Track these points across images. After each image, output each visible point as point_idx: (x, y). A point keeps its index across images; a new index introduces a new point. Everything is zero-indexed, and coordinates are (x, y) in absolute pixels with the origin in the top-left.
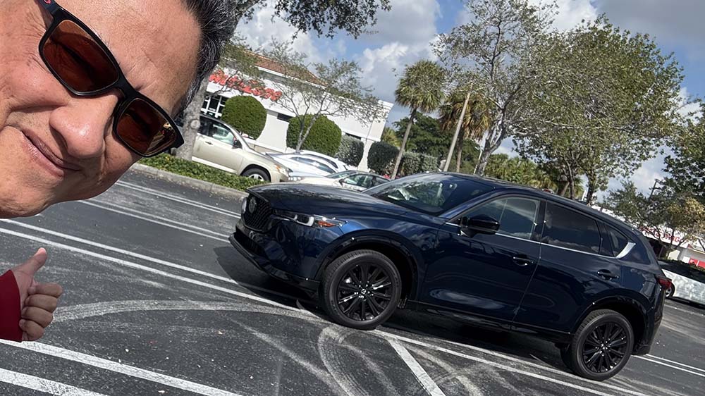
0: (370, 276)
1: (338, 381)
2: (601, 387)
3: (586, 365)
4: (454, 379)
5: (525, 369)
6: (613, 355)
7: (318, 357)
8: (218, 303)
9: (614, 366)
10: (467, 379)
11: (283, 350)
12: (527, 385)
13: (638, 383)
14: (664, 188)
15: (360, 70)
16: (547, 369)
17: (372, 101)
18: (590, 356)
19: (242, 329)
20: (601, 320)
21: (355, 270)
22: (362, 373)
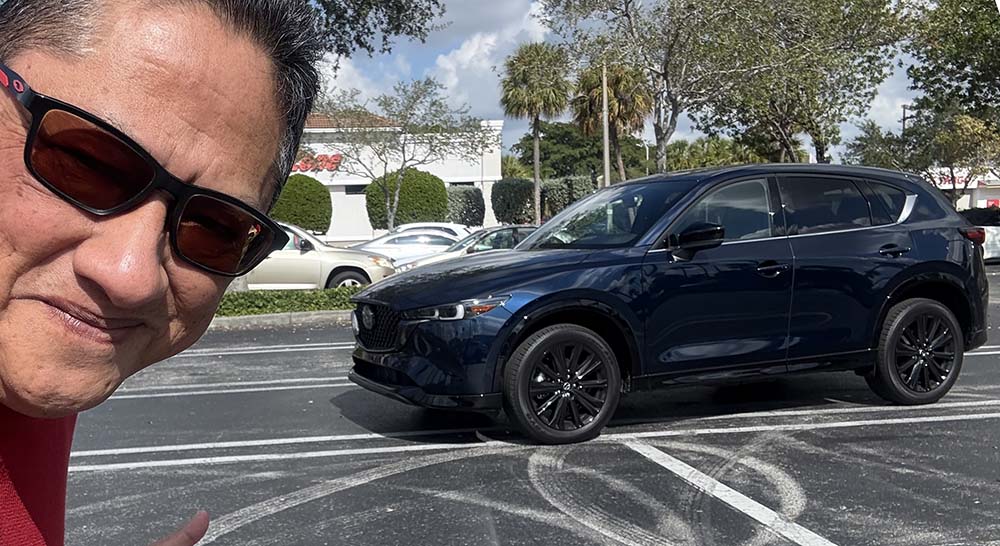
0: (568, 361)
1: (581, 520)
2: (938, 409)
3: (908, 386)
4: (737, 465)
5: (826, 421)
6: (940, 360)
7: (539, 496)
8: (369, 471)
9: (946, 374)
10: (753, 459)
11: (487, 504)
12: (839, 440)
13: (986, 388)
14: (919, 113)
15: (441, 86)
16: (856, 409)
17: (472, 125)
18: (908, 371)
19: (418, 495)
20: (906, 317)
21: (546, 360)
22: (608, 498)
